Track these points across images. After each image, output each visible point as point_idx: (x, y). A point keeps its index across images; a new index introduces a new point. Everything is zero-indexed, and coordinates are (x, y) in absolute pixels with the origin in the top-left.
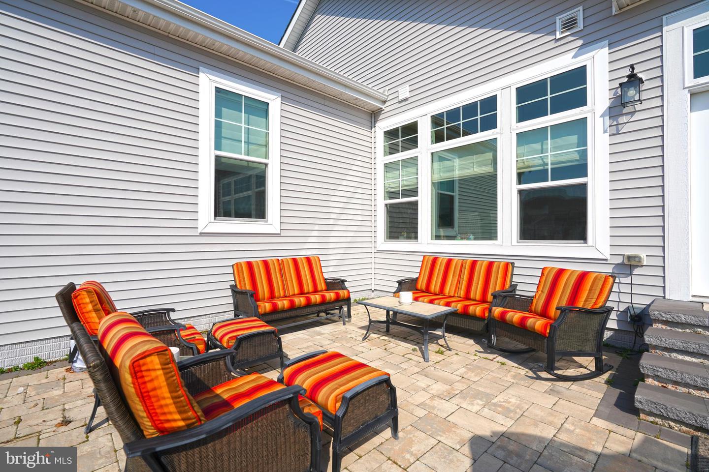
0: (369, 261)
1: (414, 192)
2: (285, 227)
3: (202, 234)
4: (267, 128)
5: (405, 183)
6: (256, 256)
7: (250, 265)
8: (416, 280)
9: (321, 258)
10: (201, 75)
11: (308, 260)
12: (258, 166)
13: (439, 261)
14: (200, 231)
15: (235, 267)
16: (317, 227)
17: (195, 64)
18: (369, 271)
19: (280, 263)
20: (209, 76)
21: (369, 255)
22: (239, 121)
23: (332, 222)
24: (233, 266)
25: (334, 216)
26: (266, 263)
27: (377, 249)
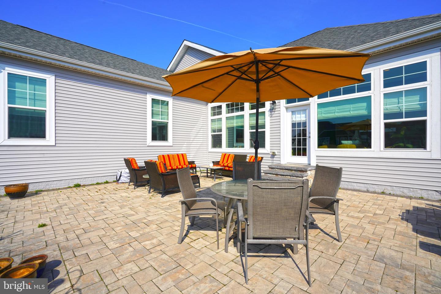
0: (206, 156)
1: (220, 130)
2: (174, 143)
3: (148, 146)
4: (168, 110)
5: (218, 127)
6: (165, 153)
7: (163, 156)
8: (219, 162)
9: (187, 154)
10: (147, 95)
11: (182, 155)
12: (165, 123)
13: (231, 155)
14: (147, 145)
15: (159, 157)
16: (186, 143)
17: (145, 92)
18: (206, 160)
19: (173, 156)
20: (150, 95)
21: (206, 154)
22: (158, 108)
23: (191, 141)
24: (158, 156)
25: (192, 139)
26: (168, 156)
27: (209, 151)
